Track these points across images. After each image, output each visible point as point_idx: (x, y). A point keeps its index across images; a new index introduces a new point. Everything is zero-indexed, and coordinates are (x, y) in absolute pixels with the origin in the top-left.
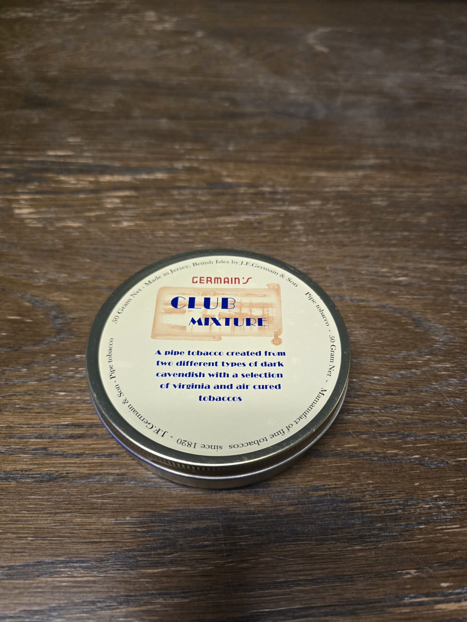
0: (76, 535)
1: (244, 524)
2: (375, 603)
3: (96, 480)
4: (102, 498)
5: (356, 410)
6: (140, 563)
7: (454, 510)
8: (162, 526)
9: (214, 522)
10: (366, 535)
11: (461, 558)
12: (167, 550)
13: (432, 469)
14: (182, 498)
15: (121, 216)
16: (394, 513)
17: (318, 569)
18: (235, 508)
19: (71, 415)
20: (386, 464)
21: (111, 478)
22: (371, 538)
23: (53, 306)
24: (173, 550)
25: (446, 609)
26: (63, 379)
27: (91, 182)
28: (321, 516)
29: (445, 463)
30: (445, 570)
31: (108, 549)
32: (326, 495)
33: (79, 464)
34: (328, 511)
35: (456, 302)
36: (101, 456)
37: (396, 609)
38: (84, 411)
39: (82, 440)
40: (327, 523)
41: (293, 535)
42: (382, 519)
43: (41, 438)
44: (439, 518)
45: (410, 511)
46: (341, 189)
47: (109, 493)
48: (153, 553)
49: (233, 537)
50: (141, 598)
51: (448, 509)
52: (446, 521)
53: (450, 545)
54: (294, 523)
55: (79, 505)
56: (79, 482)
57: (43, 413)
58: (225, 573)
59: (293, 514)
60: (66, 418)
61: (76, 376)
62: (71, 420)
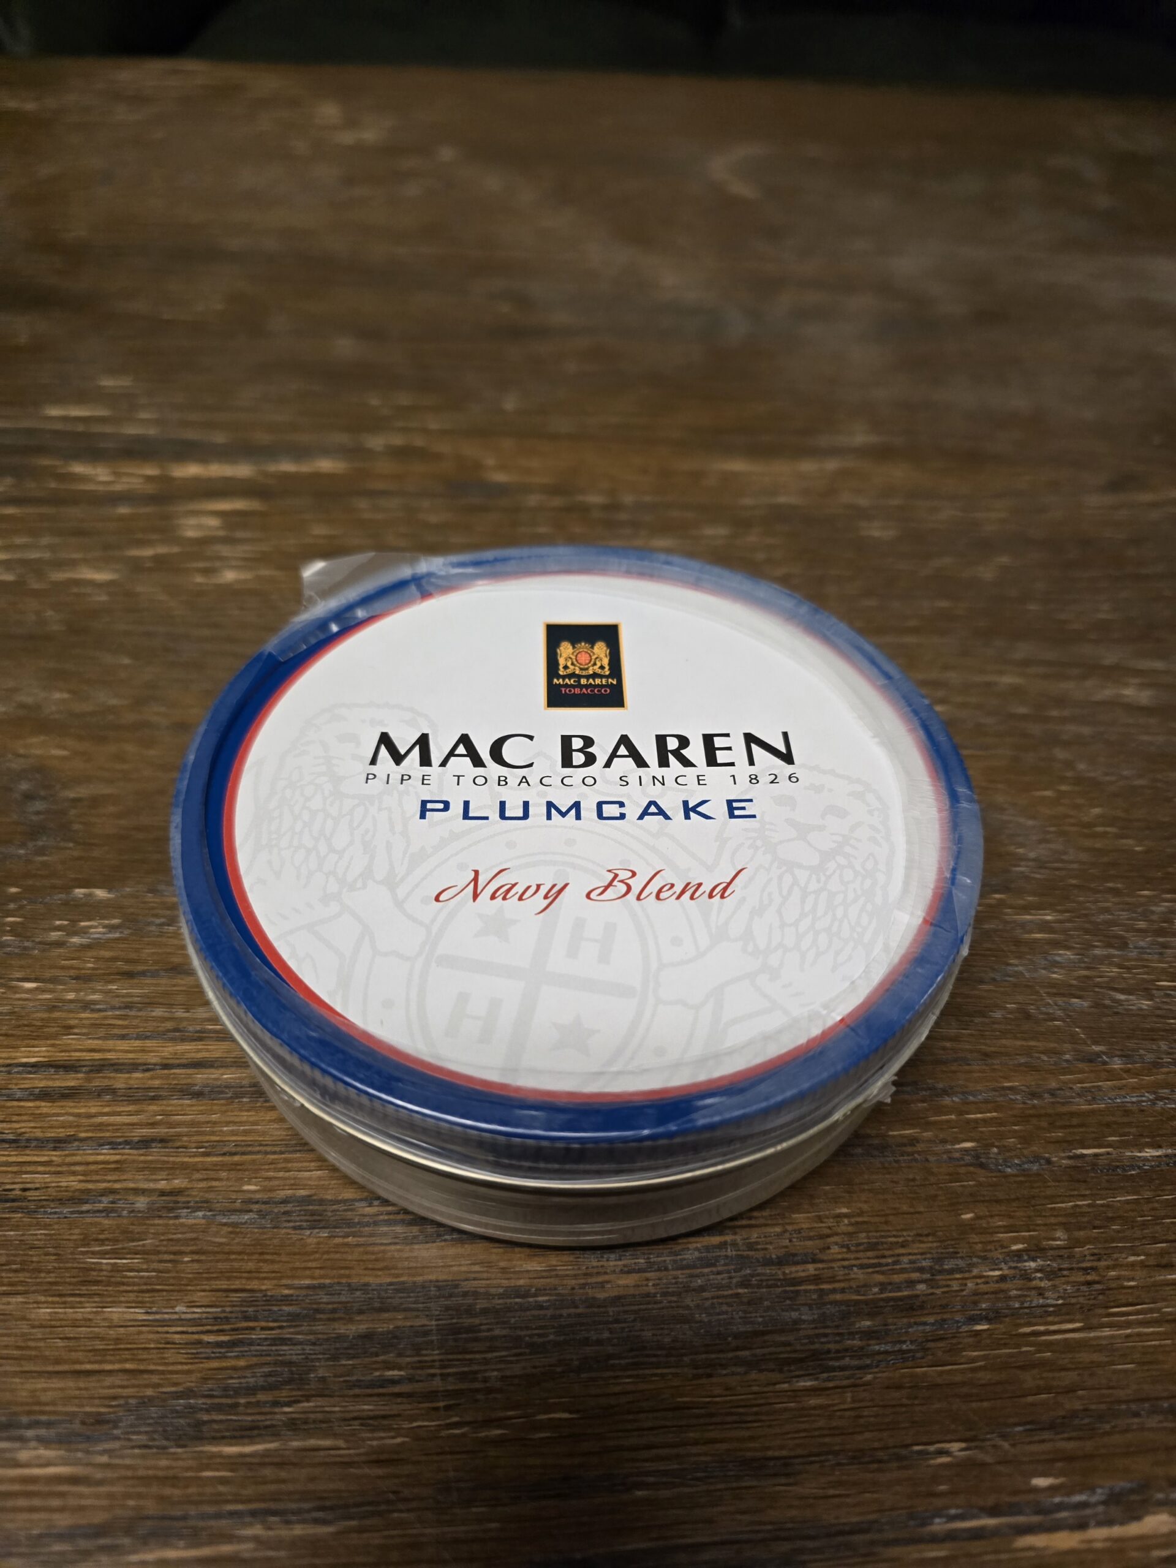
0: (33, 1353)
1: (497, 1323)
2: (851, 1533)
3: (101, 1206)
4: (115, 1253)
6: (205, 1428)
7: (1068, 1283)
8: (272, 1329)
9: (417, 1317)
10: (829, 1351)
11: (1086, 1410)
12: (284, 1394)
13: (1006, 1176)
14: (332, 1256)
15: (221, 558)
16: (906, 1293)
17: (696, 1443)
18: (475, 1279)
19: (47, 1039)
20: (886, 1165)
21: (141, 1203)
22: (843, 1358)
23: (24, 770)
24: (300, 1393)
25: (1045, 1548)
26: (34, 948)
27: (149, 479)
28: (710, 1301)
29: (1042, 1162)
30: (1043, 1441)
31: (120, 1390)
32: (723, 1245)
33: (59, 1165)
34: (729, 1287)
35: (1069, 764)
36: (120, 1144)
37: (910, 1548)
38: (84, 1031)
39: (72, 1104)
40: (725, 1319)
41: (632, 1350)
42: (874, 1309)
44: (1026, 1305)
45: (948, 1286)
46: (782, 500)
47: (133, 1241)
48: (242, 1401)
49: (468, 1356)
50: (201, 1524)
51: (1049, 1280)
52: (1046, 1312)
53: (1057, 1375)
54: (634, 1320)
55: (49, 1272)
56: (55, 1213)
58: (438, 1454)
59: (634, 1296)
60: (33, 1047)
61: (71, 943)
62: (48, 1051)
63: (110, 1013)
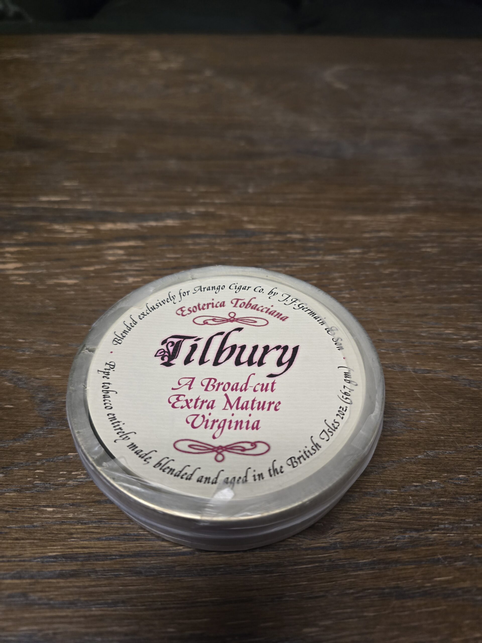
5: (442, 524)
15: (125, 270)
19: (60, 541)
23: (39, 386)
26: (51, 488)
27: (89, 231)
33: (72, 618)
36: (102, 604)
38: (79, 536)
39: (75, 580)
43: (20, 578)
46: (382, 234)
57: (23, 539)
60: (54, 546)
61: (69, 484)
62: (61, 549)
63: (91, 525)
